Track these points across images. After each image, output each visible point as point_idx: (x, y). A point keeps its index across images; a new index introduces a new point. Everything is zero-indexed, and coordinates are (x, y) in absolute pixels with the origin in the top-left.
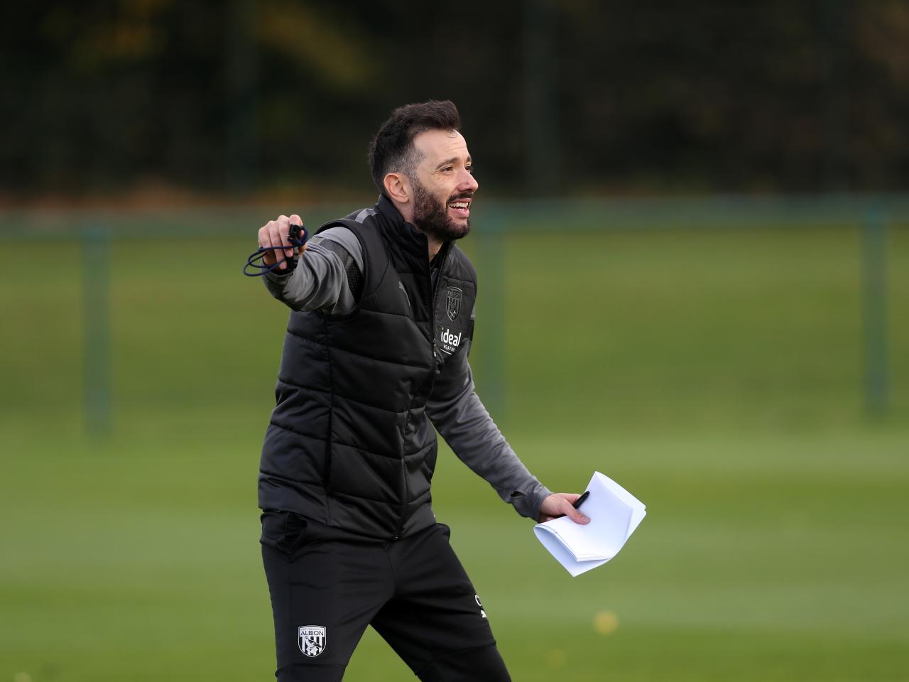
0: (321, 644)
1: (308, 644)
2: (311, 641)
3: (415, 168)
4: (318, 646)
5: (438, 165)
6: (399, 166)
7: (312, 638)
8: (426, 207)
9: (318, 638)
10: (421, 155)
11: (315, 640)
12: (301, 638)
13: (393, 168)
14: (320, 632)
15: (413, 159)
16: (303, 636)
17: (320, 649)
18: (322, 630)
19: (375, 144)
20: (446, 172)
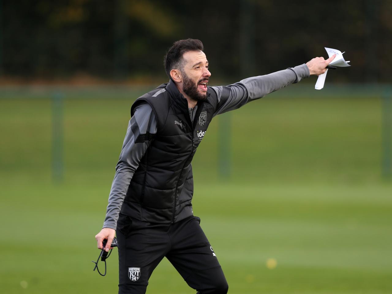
0: (138, 275)
1: (132, 275)
2: (134, 274)
3: (183, 67)
4: (137, 276)
5: (193, 65)
6: (177, 66)
7: (134, 273)
8: (188, 84)
9: (137, 273)
10: (186, 61)
11: (135, 274)
12: (129, 273)
13: (174, 67)
14: (137, 270)
15: (183, 63)
16: (131, 272)
17: (138, 278)
18: (139, 269)
19: (166, 56)
20: (197, 69)
